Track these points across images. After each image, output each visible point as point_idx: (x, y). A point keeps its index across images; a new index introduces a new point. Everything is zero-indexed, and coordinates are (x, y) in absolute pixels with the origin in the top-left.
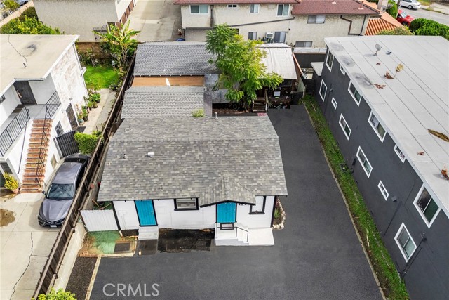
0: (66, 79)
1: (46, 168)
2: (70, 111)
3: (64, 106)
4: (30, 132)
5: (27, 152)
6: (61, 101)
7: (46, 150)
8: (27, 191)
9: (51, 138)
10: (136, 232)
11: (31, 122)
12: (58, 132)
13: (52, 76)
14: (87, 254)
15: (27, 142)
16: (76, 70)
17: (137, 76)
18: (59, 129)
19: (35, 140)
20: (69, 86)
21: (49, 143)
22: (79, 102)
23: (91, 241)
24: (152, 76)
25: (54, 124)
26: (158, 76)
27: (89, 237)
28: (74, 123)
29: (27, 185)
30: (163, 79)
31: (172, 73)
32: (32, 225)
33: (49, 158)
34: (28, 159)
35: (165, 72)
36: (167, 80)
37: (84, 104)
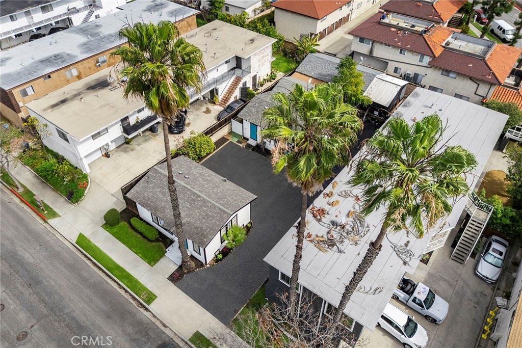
0: (259, 61)
1: (231, 99)
2: (254, 78)
3: (252, 75)
4: (232, 81)
5: (227, 89)
6: (252, 71)
7: (234, 91)
8: (220, 105)
9: (238, 87)
10: (248, 140)
11: (235, 76)
12: (244, 85)
13: (251, 58)
14: (227, 137)
15: (229, 85)
16: (268, 58)
17: (297, 72)
18: (245, 84)
19: (232, 85)
20: (259, 65)
21: (237, 89)
22: (263, 75)
23: (231, 134)
24: (305, 75)
25: (243, 81)
26: (307, 76)
27: (231, 133)
28: (254, 85)
29: (221, 103)
30: (309, 78)
31: (315, 77)
32: (215, 118)
33: (234, 95)
34: (226, 92)
35: (312, 74)
36: (311, 79)
37: (266, 78)
